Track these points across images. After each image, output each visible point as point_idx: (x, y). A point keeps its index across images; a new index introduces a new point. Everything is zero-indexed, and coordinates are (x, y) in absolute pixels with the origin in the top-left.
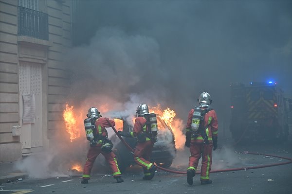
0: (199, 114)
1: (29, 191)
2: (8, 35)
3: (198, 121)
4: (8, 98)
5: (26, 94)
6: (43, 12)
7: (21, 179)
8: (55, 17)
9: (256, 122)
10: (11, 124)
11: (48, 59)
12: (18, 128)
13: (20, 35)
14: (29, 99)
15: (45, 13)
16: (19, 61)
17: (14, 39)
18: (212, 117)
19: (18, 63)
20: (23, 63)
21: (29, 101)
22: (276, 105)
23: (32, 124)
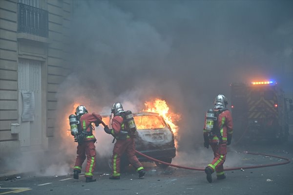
0: (211, 115)
1: (27, 189)
2: (8, 32)
3: (211, 122)
4: (8, 95)
5: (26, 92)
6: (43, 9)
7: (19, 177)
8: (55, 15)
9: (256, 122)
10: (10, 121)
11: (48, 56)
12: (17, 126)
13: (20, 32)
14: (28, 97)
15: (45, 11)
16: (19, 58)
17: (14, 36)
18: (225, 117)
19: (18, 60)
20: (22, 60)
21: (28, 98)
22: (276, 106)
23: (31, 122)
